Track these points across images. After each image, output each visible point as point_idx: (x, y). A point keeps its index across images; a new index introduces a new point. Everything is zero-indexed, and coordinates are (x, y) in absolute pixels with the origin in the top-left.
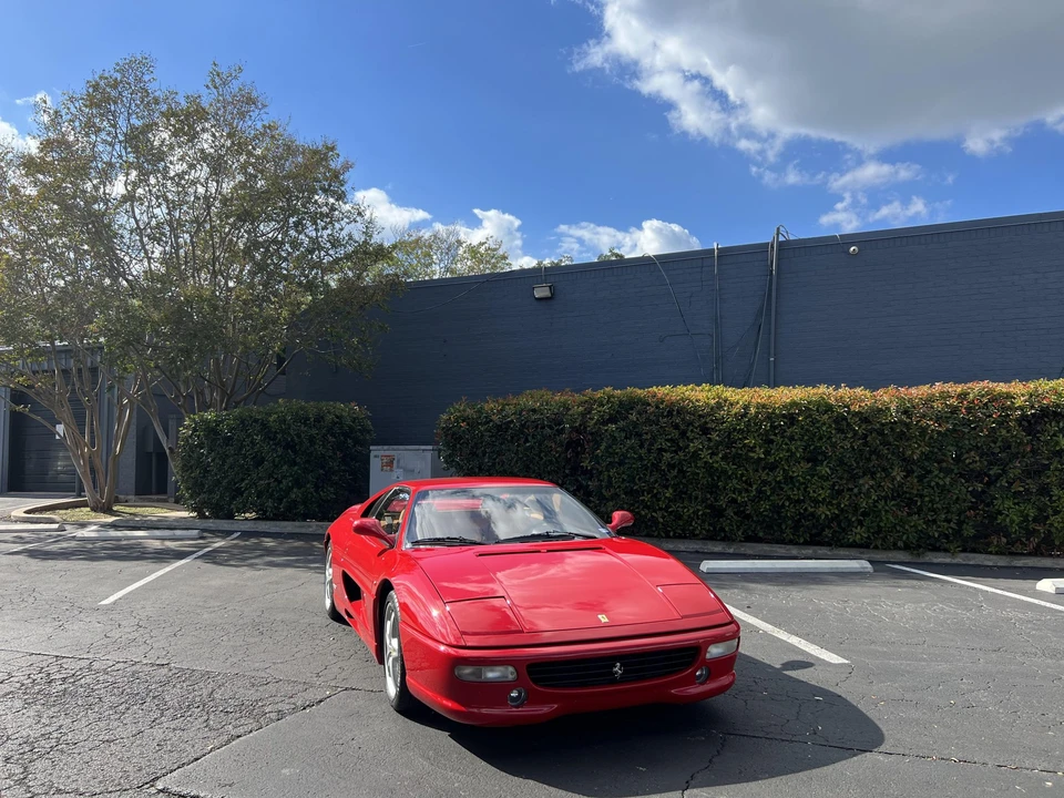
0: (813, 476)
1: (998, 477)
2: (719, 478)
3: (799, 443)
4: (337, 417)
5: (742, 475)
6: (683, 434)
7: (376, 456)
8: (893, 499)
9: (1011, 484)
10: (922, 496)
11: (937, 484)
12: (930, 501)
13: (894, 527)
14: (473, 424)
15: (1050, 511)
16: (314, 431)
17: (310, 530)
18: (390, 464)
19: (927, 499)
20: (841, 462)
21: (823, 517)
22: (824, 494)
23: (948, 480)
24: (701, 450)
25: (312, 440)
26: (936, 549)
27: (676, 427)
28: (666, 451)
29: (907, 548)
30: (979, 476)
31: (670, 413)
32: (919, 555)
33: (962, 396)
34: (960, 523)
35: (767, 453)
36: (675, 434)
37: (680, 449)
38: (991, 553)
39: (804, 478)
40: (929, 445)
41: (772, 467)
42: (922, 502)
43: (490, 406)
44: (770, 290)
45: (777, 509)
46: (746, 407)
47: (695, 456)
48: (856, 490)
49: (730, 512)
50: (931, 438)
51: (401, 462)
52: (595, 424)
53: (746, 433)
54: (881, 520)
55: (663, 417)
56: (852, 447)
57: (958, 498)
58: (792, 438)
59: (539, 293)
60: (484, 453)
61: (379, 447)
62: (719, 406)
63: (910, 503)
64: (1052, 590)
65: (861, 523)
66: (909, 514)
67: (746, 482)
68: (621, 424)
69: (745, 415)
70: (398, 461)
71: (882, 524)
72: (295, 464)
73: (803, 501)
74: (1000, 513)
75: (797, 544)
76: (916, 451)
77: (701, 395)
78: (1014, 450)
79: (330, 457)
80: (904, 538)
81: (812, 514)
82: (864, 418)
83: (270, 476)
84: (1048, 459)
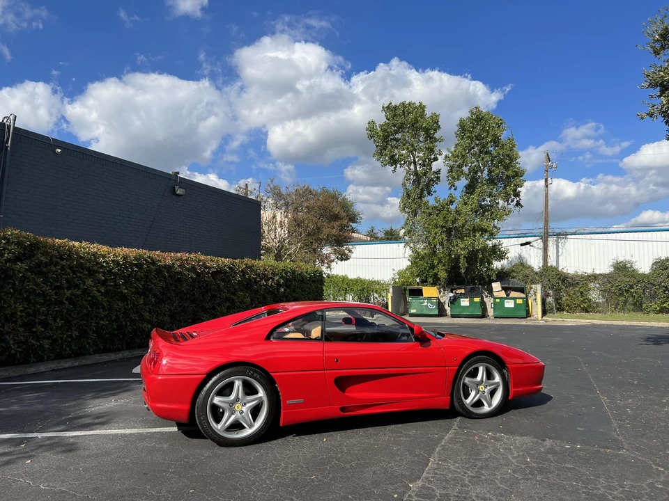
56: (163, 287)
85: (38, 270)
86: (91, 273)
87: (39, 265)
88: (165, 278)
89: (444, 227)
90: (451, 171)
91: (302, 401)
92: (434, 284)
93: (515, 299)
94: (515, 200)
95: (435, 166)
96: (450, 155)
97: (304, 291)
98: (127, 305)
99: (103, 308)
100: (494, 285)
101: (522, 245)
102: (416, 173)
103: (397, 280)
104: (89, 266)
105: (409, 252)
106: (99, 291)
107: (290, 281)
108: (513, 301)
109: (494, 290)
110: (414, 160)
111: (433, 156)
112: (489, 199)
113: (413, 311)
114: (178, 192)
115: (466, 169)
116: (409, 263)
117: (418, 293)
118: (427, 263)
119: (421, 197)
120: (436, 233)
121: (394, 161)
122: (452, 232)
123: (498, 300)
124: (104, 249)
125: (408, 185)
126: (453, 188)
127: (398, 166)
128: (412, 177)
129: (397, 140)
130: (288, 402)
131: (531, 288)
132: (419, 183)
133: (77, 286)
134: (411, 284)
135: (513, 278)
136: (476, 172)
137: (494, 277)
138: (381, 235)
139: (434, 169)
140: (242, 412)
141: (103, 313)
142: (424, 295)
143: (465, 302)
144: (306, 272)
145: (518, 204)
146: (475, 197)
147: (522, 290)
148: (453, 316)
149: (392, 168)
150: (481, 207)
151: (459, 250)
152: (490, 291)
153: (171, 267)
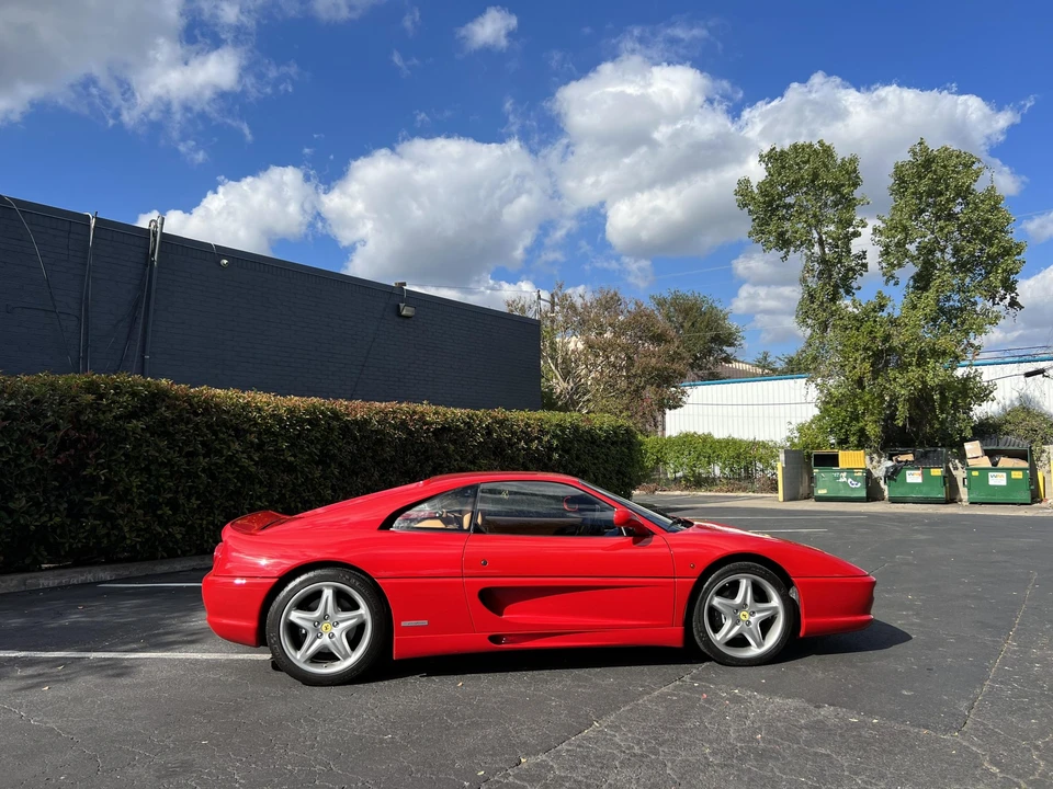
3: (318, 446)
24: (238, 453)
44: (150, 282)
85: (162, 430)
86: (239, 433)
87: (163, 422)
88: (355, 438)
89: (869, 349)
90: (886, 253)
91: (425, 623)
92: (860, 446)
93: (1008, 470)
94: (1008, 297)
95: (856, 246)
96: (883, 226)
97: (597, 458)
98: (297, 478)
99: (261, 483)
100: (968, 446)
101: (1028, 375)
102: (823, 260)
103: (796, 440)
104: (236, 424)
105: (814, 393)
106: (252, 459)
107: (570, 442)
108: (1005, 474)
109: (969, 455)
110: (820, 238)
111: (851, 230)
112: (956, 297)
113: (822, 492)
114: (404, 313)
115: (912, 248)
116: (817, 412)
117: (830, 461)
118: (846, 411)
119: (834, 298)
120: (856, 359)
121: (784, 242)
122: (882, 358)
123: (975, 473)
124: (261, 398)
125: (810, 280)
126: (893, 282)
127: (792, 249)
128: (817, 266)
129: (789, 206)
130: (404, 624)
131: (1043, 451)
132: (830, 276)
133: (219, 453)
134: (819, 447)
135: (1007, 434)
136: (931, 252)
137: (968, 433)
138: (780, 365)
139: (854, 251)
140: (331, 636)
141: (260, 490)
142: (841, 466)
143: (914, 477)
144: (600, 429)
145: (1013, 303)
146: (931, 293)
147: (1022, 455)
148: (893, 500)
149: (782, 253)
150: (942, 310)
151: (898, 388)
152: (962, 457)
153: (366, 422)
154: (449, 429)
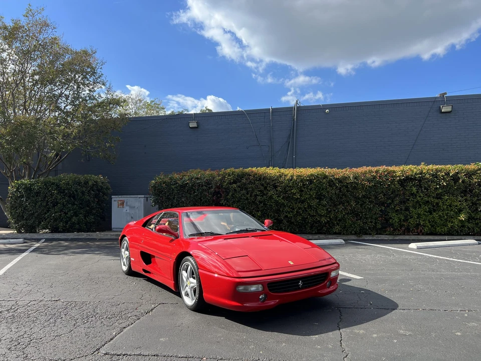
0: (319, 205)
1: (390, 203)
2: (280, 206)
3: (314, 191)
4: (95, 182)
5: (290, 205)
6: (266, 188)
7: (115, 201)
8: (351, 214)
9: (395, 207)
10: (362, 213)
11: (368, 207)
12: (365, 215)
13: (351, 225)
14: (168, 185)
15: (409, 217)
16: (84, 189)
17: (83, 237)
18: (122, 204)
19: (364, 214)
20: (331, 199)
21: (324, 222)
22: (324, 212)
23: (372, 206)
24: (274, 195)
25: (83, 193)
26: (366, 234)
27: (263, 185)
28: (259, 196)
29: (355, 234)
30: (383, 204)
31: (260, 179)
32: (360, 237)
33: (377, 172)
34: (376, 223)
35: (301, 196)
36: (262, 188)
37: (264, 194)
38: (387, 234)
39: (316, 206)
40: (365, 191)
41: (303, 202)
42: (362, 215)
43: (176, 176)
44: (293, 127)
45: (304, 219)
46: (292, 176)
47: (271, 197)
48: (337, 211)
49: (285, 221)
50: (366, 188)
51: (128, 203)
52: (227, 184)
53: (292, 187)
54: (346, 223)
55: (257, 181)
56: (336, 193)
57: (375, 213)
58: (311, 189)
59: (191, 125)
60: (174, 198)
61: (116, 196)
62: (280, 176)
63: (357, 215)
64: (415, 247)
65: (338, 224)
66: (357, 220)
67: (291, 208)
68: (238, 184)
69: (291, 180)
70: (127, 203)
71: (346, 224)
72: (74, 204)
73: (315, 216)
74: (391, 218)
75: (312, 234)
76: (361, 194)
77: (272, 171)
78: (397, 193)
79: (92, 201)
80: (355, 230)
81: (319, 221)
82: (340, 181)
83: (61, 211)
84: (409, 196)
154: (415, 179)
